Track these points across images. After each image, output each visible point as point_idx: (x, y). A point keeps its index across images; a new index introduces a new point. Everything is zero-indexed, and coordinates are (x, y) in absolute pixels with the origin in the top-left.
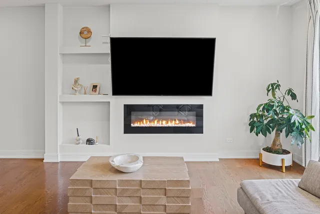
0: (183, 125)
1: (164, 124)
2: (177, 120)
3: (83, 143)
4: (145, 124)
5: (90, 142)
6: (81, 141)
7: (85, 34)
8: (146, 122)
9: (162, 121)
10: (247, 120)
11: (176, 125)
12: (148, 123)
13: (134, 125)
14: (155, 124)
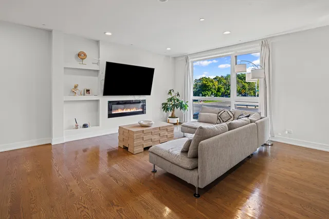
1: (129, 111)
2: (135, 108)
3: (80, 128)
4: (120, 111)
5: (85, 126)
6: (79, 127)
7: (81, 56)
9: (128, 109)
10: (160, 106)
13: (113, 113)
14: (124, 111)
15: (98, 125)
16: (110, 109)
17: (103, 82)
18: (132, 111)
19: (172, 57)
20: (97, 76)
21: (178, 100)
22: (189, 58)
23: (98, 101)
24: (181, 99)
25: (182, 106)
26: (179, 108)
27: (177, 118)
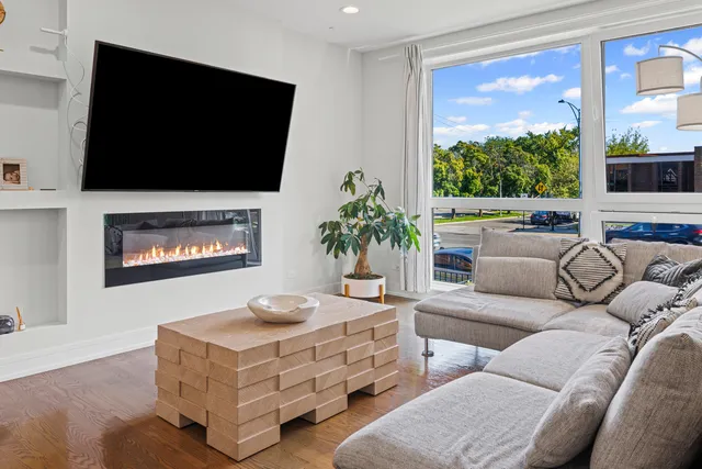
0: (229, 253)
1: (194, 254)
2: (218, 243)
4: (156, 257)
8: (158, 254)
9: (190, 249)
11: (216, 255)
12: (162, 254)
13: (129, 263)
14: (176, 256)
15: (58, 318)
16: (114, 250)
17: (82, 132)
18: (208, 253)
19: (354, 51)
20: (56, 106)
21: (380, 212)
22: (422, 51)
23: (57, 214)
24: (391, 206)
25: (398, 233)
26: (388, 242)
27: (378, 277)
